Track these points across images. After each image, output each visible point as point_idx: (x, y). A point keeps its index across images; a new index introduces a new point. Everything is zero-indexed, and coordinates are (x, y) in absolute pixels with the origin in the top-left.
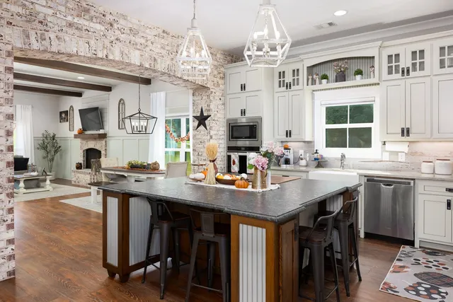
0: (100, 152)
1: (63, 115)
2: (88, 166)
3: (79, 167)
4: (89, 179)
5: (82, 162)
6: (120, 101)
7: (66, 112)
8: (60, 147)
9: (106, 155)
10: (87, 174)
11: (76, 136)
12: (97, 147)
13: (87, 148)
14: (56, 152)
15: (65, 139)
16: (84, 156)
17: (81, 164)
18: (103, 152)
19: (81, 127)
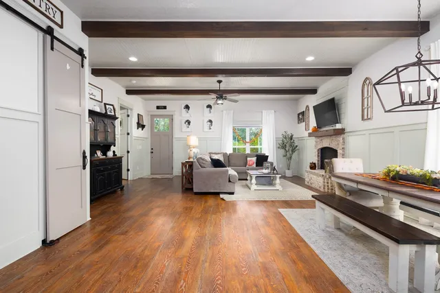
0: (336, 151)
1: (300, 116)
2: (322, 167)
3: (313, 167)
4: (322, 182)
5: (316, 162)
6: (365, 81)
7: (303, 113)
8: (297, 146)
9: (343, 155)
10: (320, 176)
11: (310, 135)
12: (333, 146)
13: (321, 147)
14: (293, 151)
15: (301, 139)
16: (318, 156)
17: (315, 164)
18: (340, 152)
19: (316, 125)
